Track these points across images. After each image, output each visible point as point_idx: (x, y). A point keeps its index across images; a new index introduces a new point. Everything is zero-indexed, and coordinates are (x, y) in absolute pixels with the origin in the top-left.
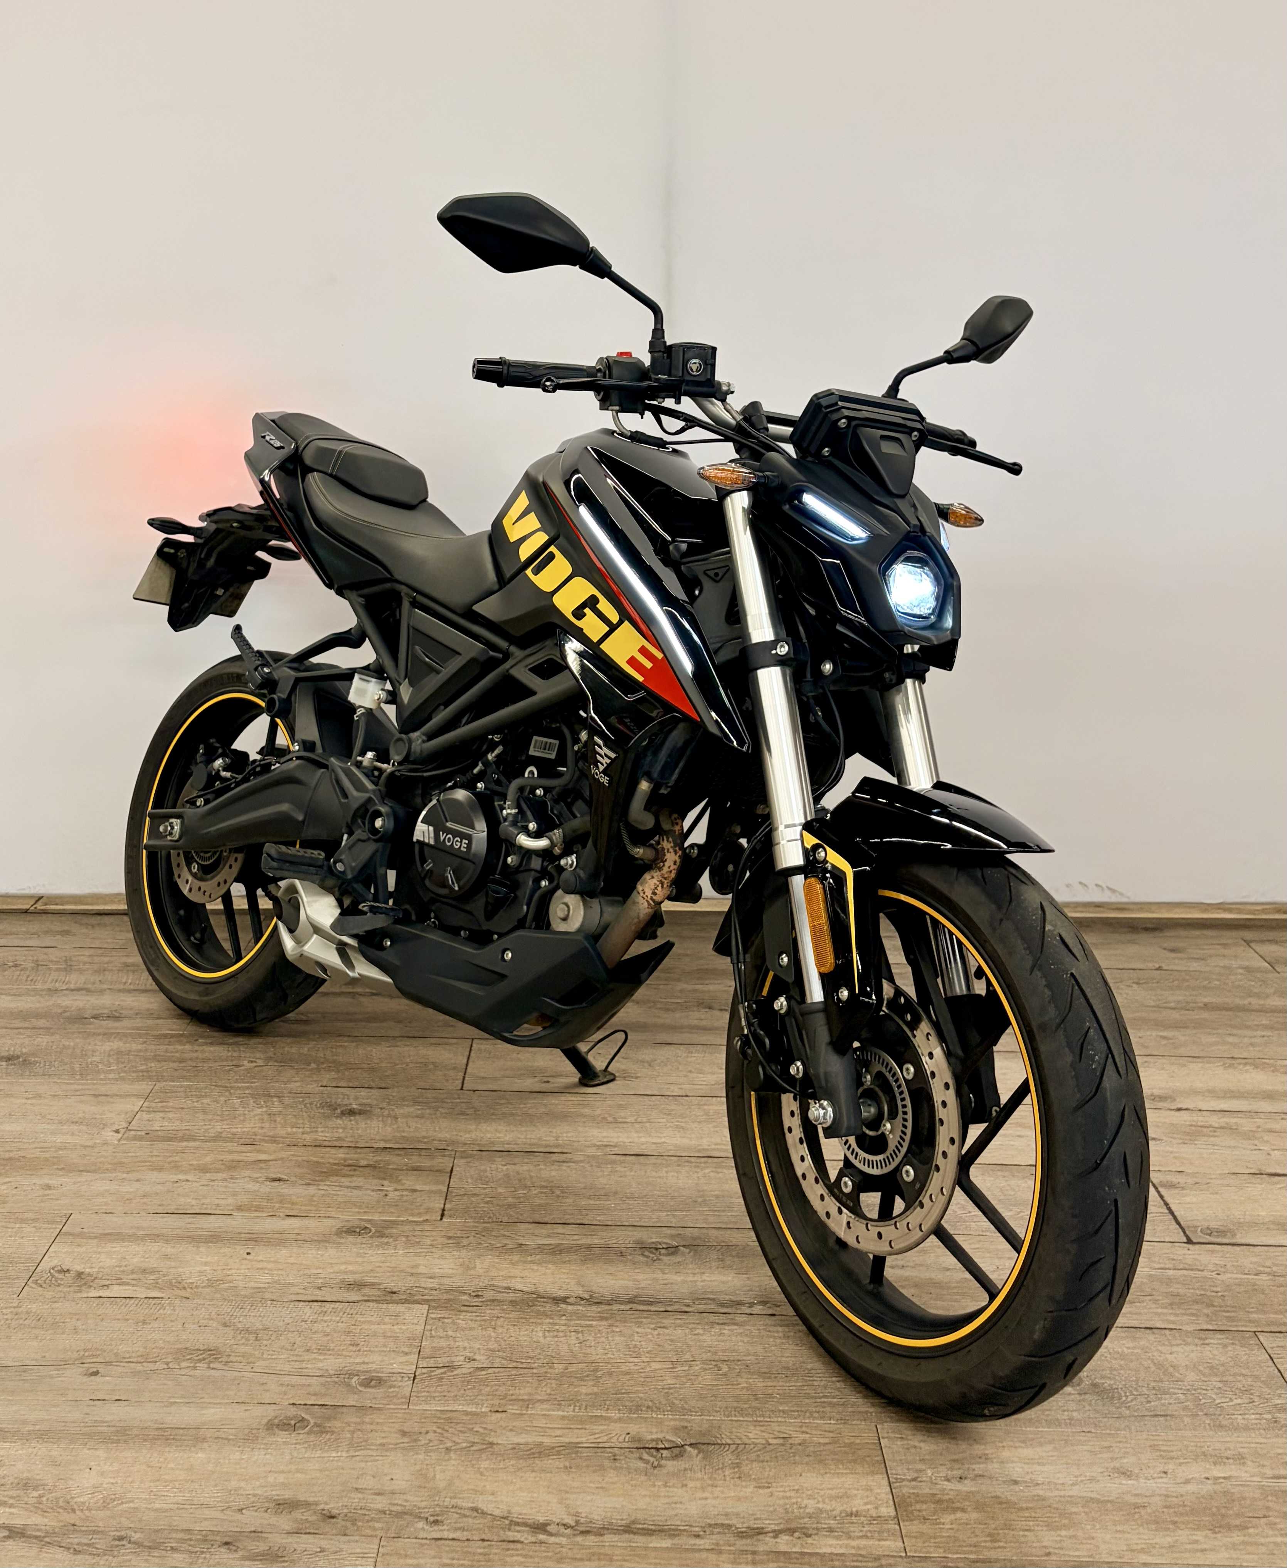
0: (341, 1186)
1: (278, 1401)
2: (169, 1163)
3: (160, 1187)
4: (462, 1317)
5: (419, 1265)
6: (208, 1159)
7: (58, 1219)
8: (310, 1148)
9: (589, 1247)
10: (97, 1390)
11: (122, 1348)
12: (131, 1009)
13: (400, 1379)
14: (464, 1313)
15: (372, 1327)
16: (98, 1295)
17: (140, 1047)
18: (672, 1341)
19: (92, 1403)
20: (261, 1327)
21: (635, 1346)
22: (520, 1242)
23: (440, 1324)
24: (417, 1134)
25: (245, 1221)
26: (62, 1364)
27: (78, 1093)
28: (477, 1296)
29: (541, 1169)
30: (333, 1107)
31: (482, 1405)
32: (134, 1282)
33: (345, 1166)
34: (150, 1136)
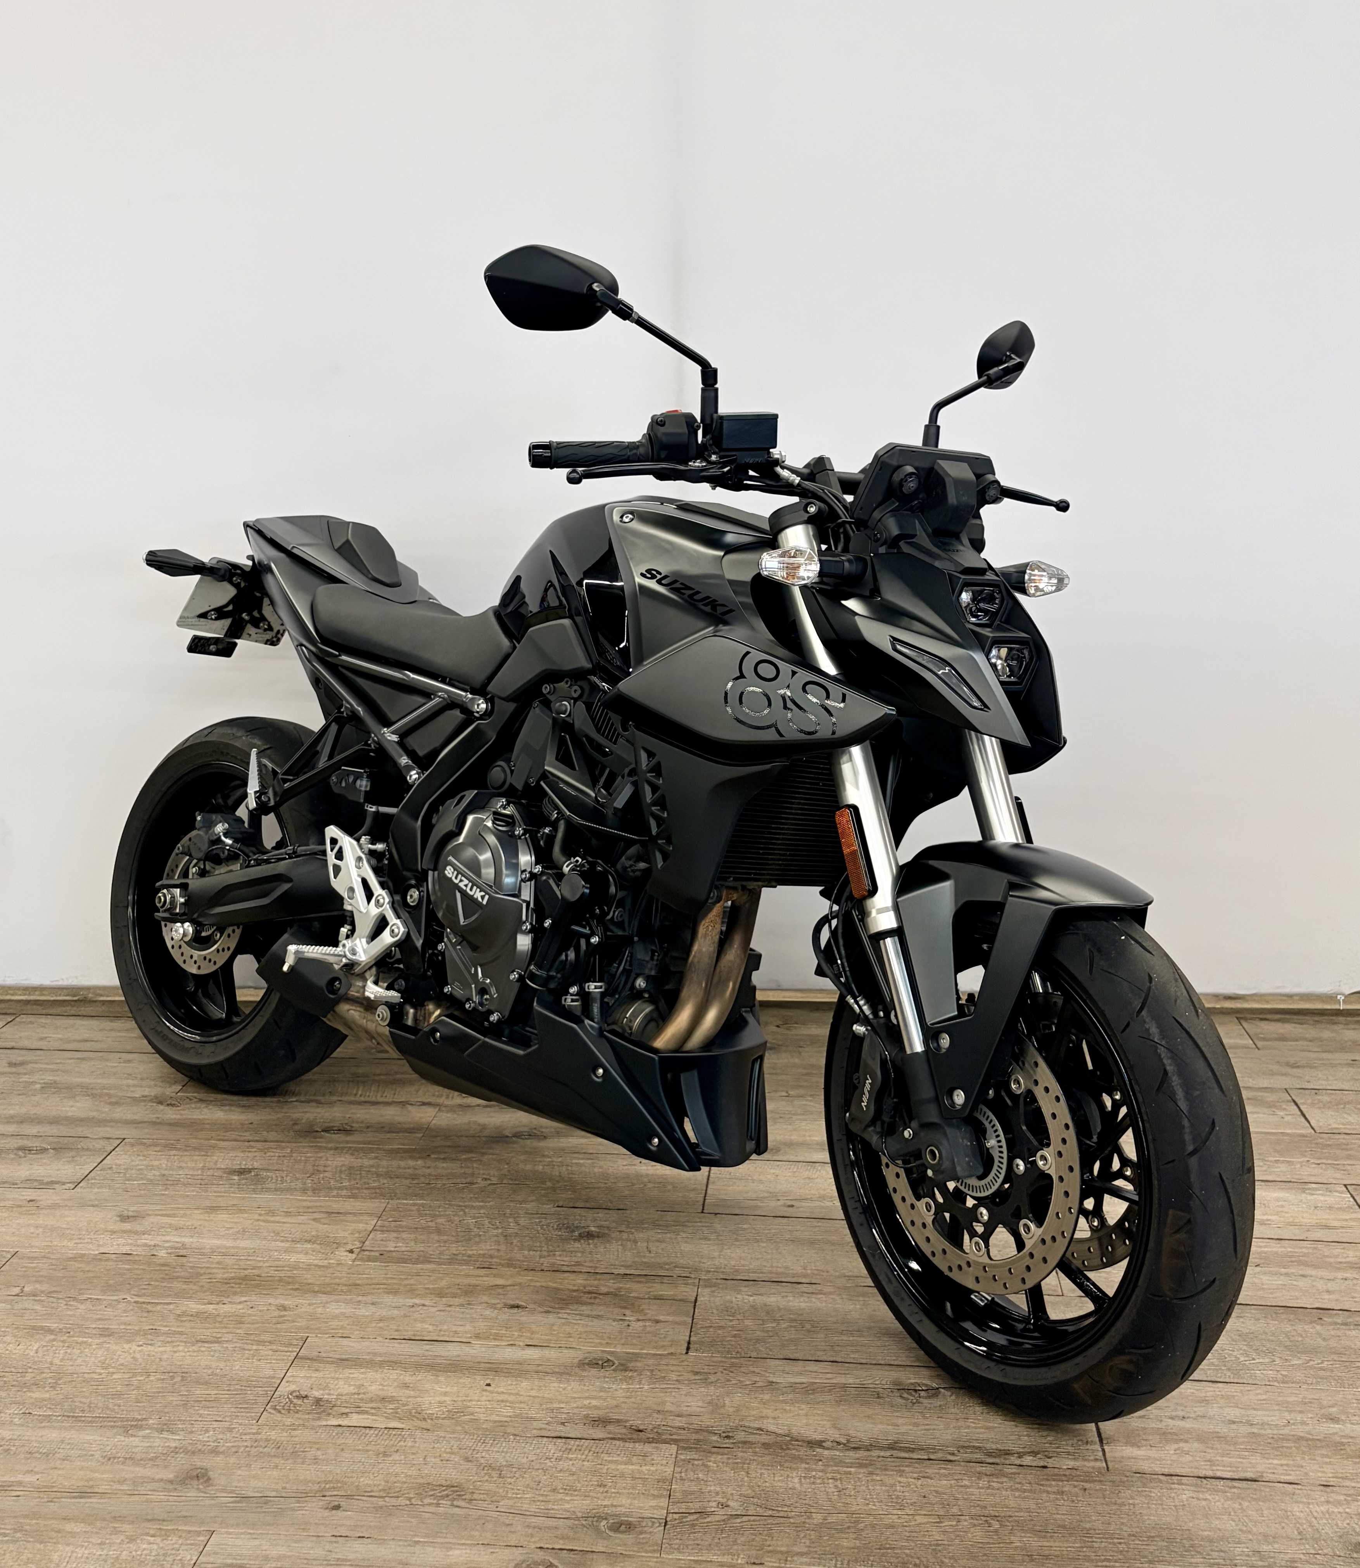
0: (581, 1315)
1: (524, 1544)
2: (406, 1285)
3: (396, 1312)
4: (712, 1459)
5: (666, 1401)
6: (444, 1283)
7: (295, 1342)
8: (548, 1273)
9: (844, 1387)
10: (341, 1526)
11: (364, 1481)
12: (362, 1122)
13: (650, 1524)
14: (714, 1456)
15: (619, 1467)
16: (337, 1423)
17: (371, 1162)
18: (936, 1492)
19: (334, 1539)
20: (505, 1463)
21: (898, 1497)
22: (771, 1379)
23: (690, 1466)
24: (658, 1260)
25: (483, 1349)
26: (303, 1496)
27: (310, 1210)
28: (728, 1437)
29: (789, 1301)
30: (570, 1229)
31: (739, 1555)
32: (373, 1411)
33: (585, 1293)
34: (383, 1256)
